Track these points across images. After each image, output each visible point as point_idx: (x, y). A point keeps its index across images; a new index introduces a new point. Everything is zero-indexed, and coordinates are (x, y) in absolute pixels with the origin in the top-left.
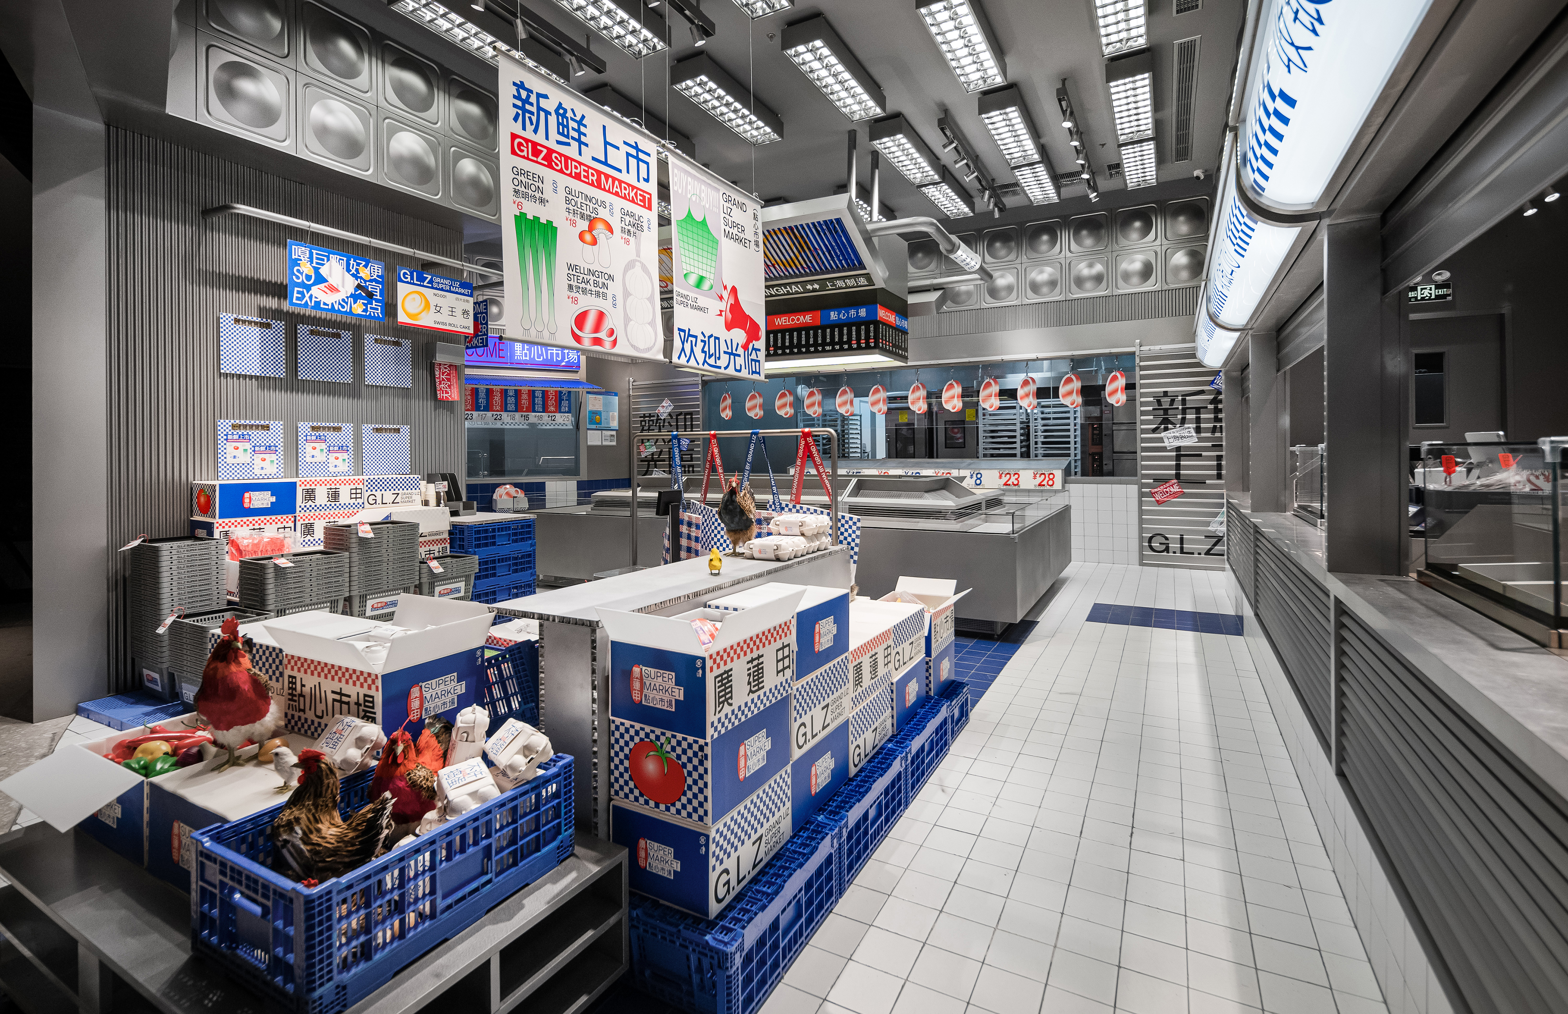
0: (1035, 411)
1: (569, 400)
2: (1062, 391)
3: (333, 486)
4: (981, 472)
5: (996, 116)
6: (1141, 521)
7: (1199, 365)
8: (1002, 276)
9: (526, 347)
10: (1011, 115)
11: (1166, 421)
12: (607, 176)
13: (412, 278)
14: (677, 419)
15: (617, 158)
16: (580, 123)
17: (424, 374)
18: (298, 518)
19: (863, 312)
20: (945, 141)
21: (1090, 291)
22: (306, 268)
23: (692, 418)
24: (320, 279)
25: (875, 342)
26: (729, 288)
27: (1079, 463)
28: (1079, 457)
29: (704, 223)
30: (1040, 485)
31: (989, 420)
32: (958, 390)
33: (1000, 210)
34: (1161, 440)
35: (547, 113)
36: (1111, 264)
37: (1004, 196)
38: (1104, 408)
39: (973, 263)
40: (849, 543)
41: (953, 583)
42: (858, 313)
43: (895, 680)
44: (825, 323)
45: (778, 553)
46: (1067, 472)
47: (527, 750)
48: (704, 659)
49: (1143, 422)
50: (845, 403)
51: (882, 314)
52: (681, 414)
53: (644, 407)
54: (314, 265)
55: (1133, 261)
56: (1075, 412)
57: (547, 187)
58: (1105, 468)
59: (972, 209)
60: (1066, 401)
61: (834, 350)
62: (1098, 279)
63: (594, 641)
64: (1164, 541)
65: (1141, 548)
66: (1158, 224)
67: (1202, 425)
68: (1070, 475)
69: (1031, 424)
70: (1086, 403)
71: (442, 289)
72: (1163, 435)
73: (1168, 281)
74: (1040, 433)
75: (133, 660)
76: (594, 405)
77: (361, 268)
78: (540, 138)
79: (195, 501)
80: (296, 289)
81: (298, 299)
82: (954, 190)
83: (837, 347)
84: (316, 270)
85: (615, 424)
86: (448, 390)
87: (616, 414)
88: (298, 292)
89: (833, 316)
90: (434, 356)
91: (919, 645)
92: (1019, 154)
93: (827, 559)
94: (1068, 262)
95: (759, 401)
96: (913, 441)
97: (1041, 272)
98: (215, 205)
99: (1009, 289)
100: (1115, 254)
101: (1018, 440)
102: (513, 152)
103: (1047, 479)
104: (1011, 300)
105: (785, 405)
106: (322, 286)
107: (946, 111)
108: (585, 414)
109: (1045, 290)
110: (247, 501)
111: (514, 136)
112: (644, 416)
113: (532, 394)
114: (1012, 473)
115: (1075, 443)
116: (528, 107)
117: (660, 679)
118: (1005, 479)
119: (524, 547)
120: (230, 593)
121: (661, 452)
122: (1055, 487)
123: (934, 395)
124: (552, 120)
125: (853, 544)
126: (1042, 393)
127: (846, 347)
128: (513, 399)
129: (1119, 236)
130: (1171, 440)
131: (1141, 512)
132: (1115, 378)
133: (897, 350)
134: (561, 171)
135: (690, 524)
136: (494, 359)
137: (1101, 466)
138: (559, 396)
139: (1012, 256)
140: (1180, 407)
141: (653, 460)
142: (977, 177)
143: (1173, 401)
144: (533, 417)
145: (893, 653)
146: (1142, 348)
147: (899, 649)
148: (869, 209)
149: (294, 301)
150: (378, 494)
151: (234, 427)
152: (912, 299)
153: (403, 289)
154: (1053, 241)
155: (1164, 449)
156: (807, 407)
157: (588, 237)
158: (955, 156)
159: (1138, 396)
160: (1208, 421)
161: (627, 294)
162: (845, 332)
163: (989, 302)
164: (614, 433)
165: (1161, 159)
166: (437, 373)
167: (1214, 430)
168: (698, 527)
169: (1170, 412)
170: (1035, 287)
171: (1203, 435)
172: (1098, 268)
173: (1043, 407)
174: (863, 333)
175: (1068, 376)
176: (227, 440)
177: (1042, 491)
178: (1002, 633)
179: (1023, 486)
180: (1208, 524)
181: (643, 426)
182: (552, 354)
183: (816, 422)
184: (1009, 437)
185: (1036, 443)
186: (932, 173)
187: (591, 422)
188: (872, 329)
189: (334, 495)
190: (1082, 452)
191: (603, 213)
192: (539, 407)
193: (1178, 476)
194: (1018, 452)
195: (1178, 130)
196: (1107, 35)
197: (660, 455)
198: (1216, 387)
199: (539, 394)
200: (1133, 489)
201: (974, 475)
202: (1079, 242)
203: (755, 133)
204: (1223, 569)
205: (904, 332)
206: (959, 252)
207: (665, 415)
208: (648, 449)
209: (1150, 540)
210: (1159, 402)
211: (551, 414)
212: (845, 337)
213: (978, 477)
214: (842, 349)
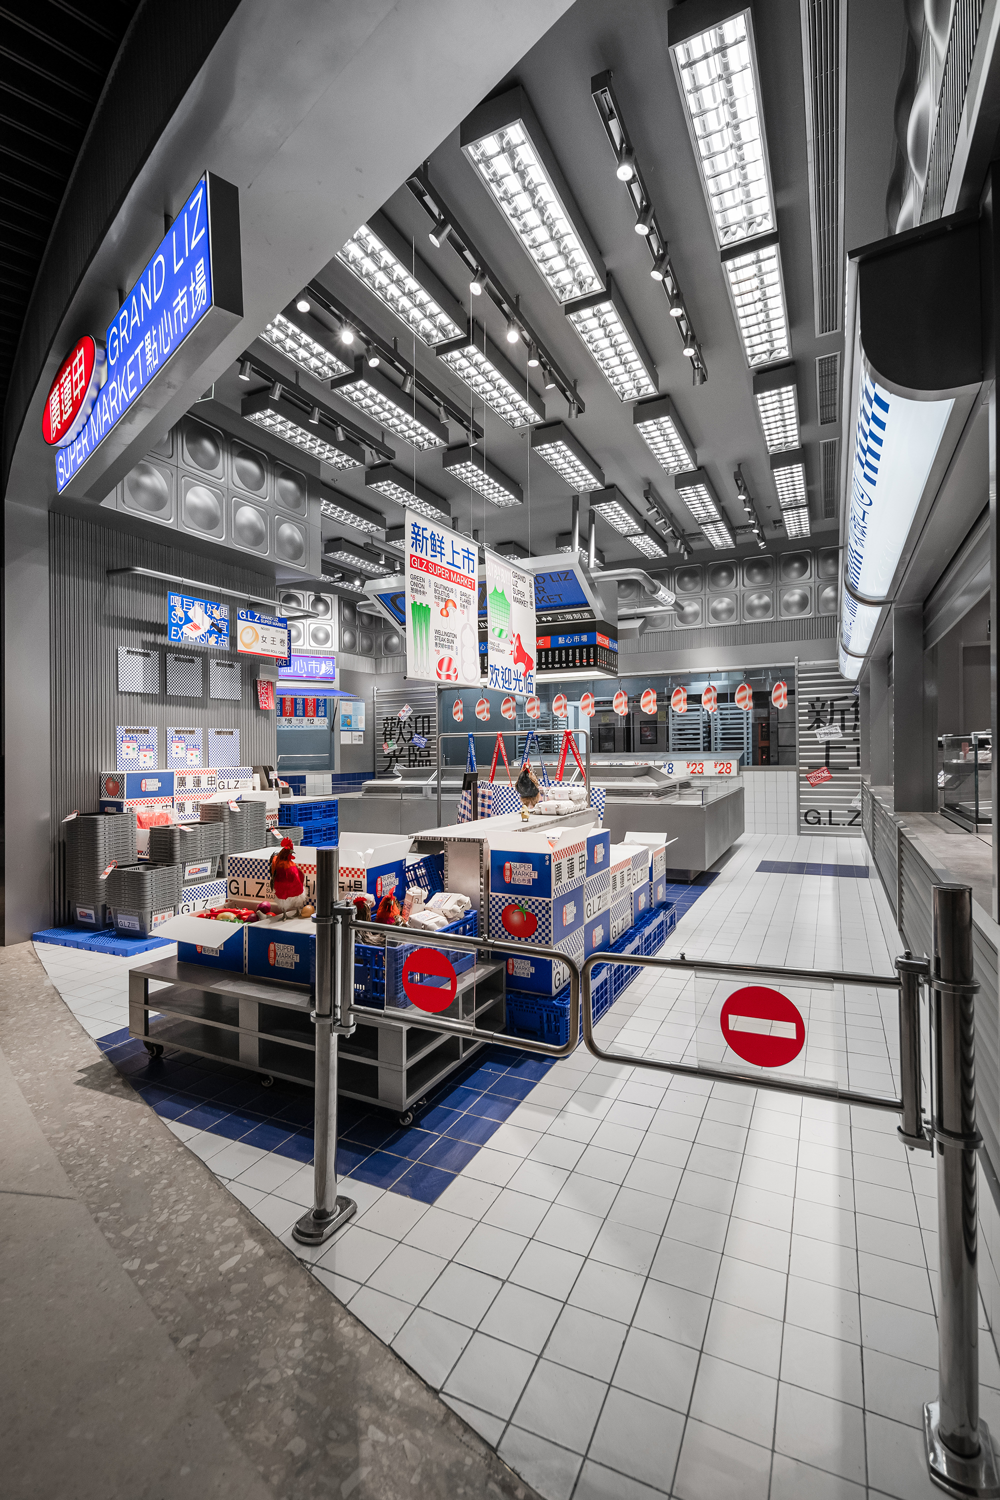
0: (715, 713)
1: (325, 706)
2: (737, 697)
3: (197, 775)
4: (672, 762)
5: (689, 490)
6: (799, 800)
7: (841, 677)
8: (690, 605)
10: (699, 489)
11: (818, 721)
12: (454, 572)
13: (247, 617)
14: (416, 721)
15: (458, 560)
16: (441, 542)
17: (249, 689)
18: (175, 799)
19: (584, 638)
20: (649, 506)
21: (760, 618)
22: (179, 612)
23: (429, 721)
24: (188, 620)
25: (594, 662)
26: (516, 636)
27: (751, 755)
28: (750, 750)
29: (503, 593)
30: (720, 772)
31: (677, 720)
32: (653, 696)
33: (689, 553)
34: (815, 736)
35: (427, 539)
36: (776, 596)
37: (691, 542)
38: (771, 710)
39: (670, 600)
40: (597, 807)
41: (664, 835)
42: (580, 638)
43: (633, 891)
44: (556, 646)
45: (558, 810)
46: (741, 762)
47: (459, 902)
48: (550, 855)
49: (801, 722)
50: (560, 707)
51: (601, 639)
52: (419, 717)
53: (387, 711)
54: (184, 609)
55: (793, 594)
56: (748, 713)
57: (426, 584)
58: (771, 759)
59: (666, 552)
60: (741, 705)
61: (561, 667)
62: (766, 608)
63: (481, 851)
64: (817, 815)
65: (799, 821)
66: (812, 565)
67: (846, 724)
68: (744, 765)
69: (711, 724)
70: (756, 706)
71: (266, 624)
72: (816, 731)
73: (820, 610)
74: (719, 731)
75: (69, 902)
76: (345, 710)
77: (214, 611)
78: (423, 555)
79: (103, 786)
80: (173, 628)
81: (174, 635)
82: (655, 541)
83: (564, 665)
84: (186, 613)
85: (362, 726)
86: (267, 701)
87: (364, 718)
88: (175, 630)
89: (561, 640)
90: (257, 675)
91: (646, 872)
92: (705, 515)
93: (586, 816)
94: (742, 594)
95: (487, 705)
96: (613, 739)
97: (721, 602)
98: (115, 568)
99: (695, 614)
100: (779, 589)
101: (701, 737)
102: (411, 566)
103: (725, 767)
104: (697, 624)
105: (509, 709)
106: (189, 625)
107: (649, 484)
108: (339, 719)
109: (724, 616)
110: (143, 785)
111: (412, 556)
112: (387, 719)
113: (294, 701)
114: (697, 763)
115: (748, 739)
116: (418, 537)
117: (523, 869)
118: (691, 768)
119: (330, 822)
120: (140, 852)
121: (402, 749)
122: (732, 774)
123: (634, 701)
124: (429, 542)
125: (600, 807)
126: (722, 698)
127: (571, 665)
128: (279, 706)
129: (783, 575)
130: (822, 736)
131: (799, 793)
132: (779, 687)
133: (610, 668)
134: (432, 574)
135: (483, 796)
137: (768, 757)
138: (317, 703)
139: (698, 589)
140: (829, 710)
141: (394, 756)
142: (672, 531)
143: (823, 705)
144: (295, 721)
145: (632, 874)
146: (800, 663)
147: (635, 872)
148: (587, 553)
149: (172, 637)
150: (226, 781)
151: (127, 731)
152: (621, 626)
153: (241, 625)
154: (730, 577)
155: (817, 743)
156: (528, 711)
157: (444, 612)
158: (656, 516)
159: (797, 701)
160: (850, 720)
161: (463, 646)
162: (571, 653)
163: (680, 626)
164: (362, 733)
165: (812, 518)
166: (259, 688)
167: (855, 727)
168: (490, 798)
169: (821, 713)
170: (716, 614)
171: (846, 731)
172: (766, 599)
173: (722, 709)
174: (585, 654)
175: (742, 685)
176: (122, 741)
177: (721, 777)
178: (695, 879)
179: (706, 773)
180: (850, 801)
181: (386, 728)
182: (312, 667)
183: (531, 723)
184: (694, 734)
185: (716, 739)
186: (636, 527)
187: (343, 725)
188: (592, 651)
189: (198, 782)
190: (753, 746)
191: (452, 596)
192: (300, 712)
193: (827, 764)
194: (701, 746)
195: (825, 497)
196: (771, 440)
197: (401, 751)
198: (856, 693)
199: (300, 701)
200: (793, 775)
201: (668, 765)
202: (750, 579)
203: (501, 499)
204: (860, 836)
205: (615, 653)
206: (660, 593)
207: (406, 718)
208: (391, 747)
209: (806, 814)
210: (813, 706)
211: (310, 718)
212: (571, 657)
213: (671, 766)
214: (568, 667)
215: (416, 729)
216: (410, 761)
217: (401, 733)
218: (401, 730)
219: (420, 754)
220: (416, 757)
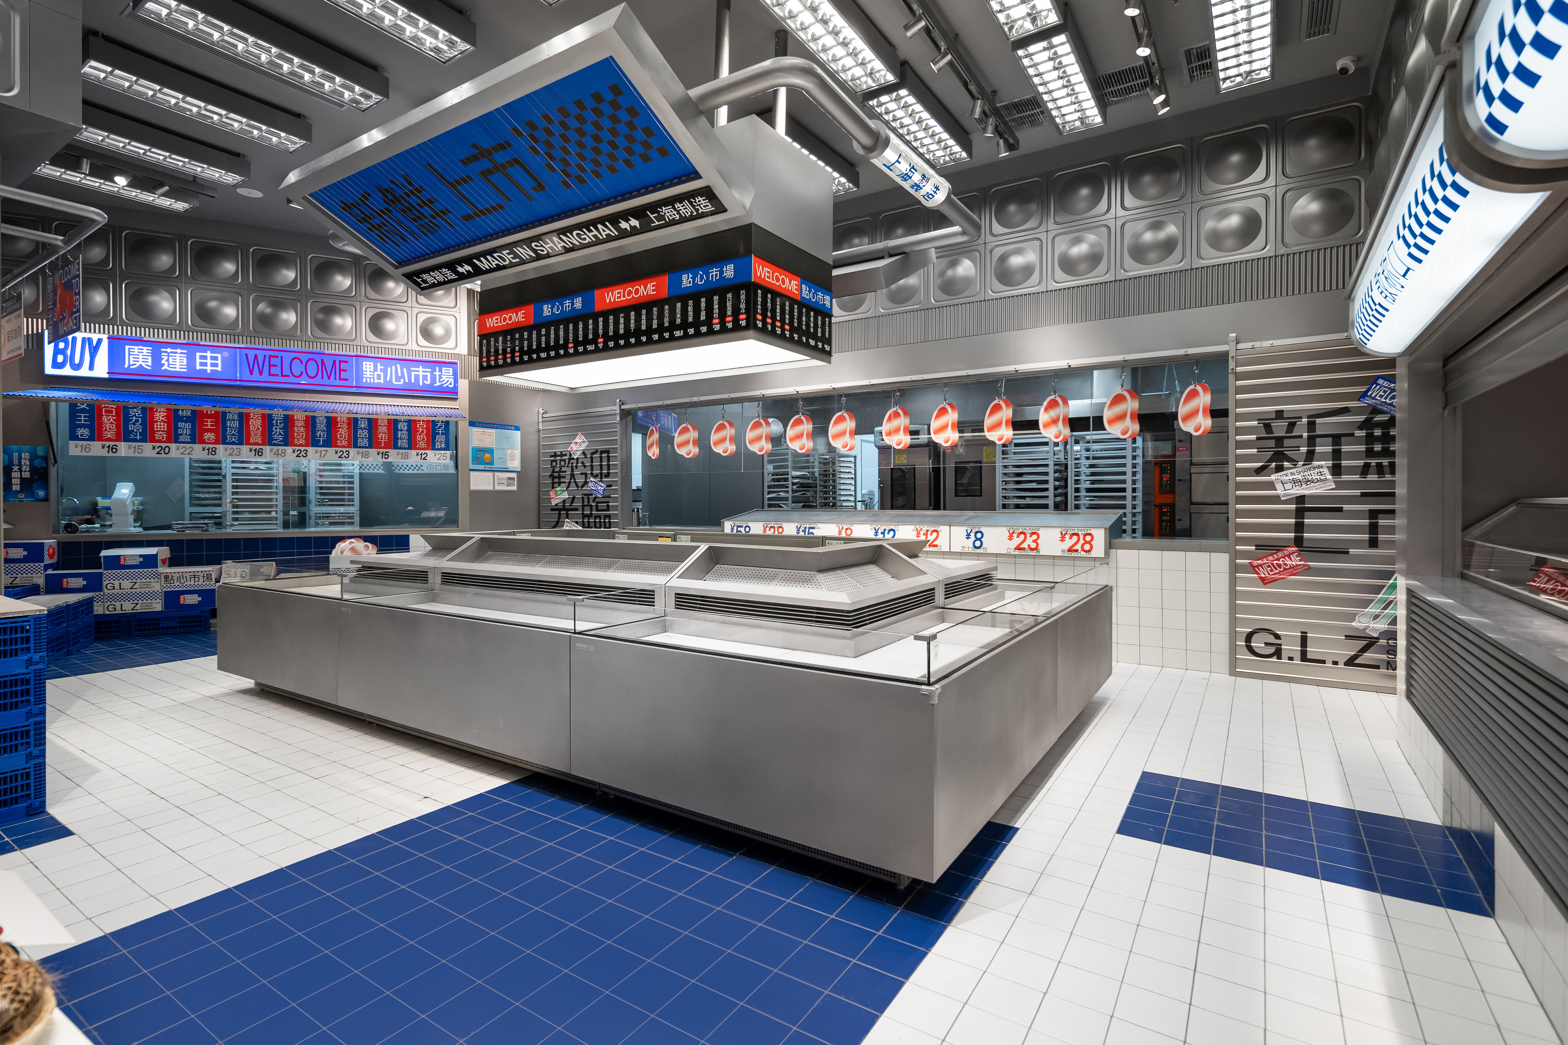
0: (1077, 448)
1: (446, 434)
2: (1108, 415)
4: (982, 529)
6: (1233, 609)
8: (1018, 252)
9: (379, 367)
11: (1280, 457)
14: (592, 458)
19: (729, 271)
21: (1155, 265)
23: (608, 457)
25: (748, 319)
27: (1139, 518)
28: (1139, 509)
30: (1070, 550)
32: (952, 415)
34: (1271, 486)
36: (1191, 222)
37: (1015, 125)
38: (1178, 444)
42: (722, 272)
44: (677, 292)
46: (1116, 532)
49: (1239, 459)
50: (799, 436)
52: (596, 452)
53: (554, 444)
55: (1227, 215)
56: (1134, 449)
58: (1178, 526)
59: (968, 152)
61: (686, 336)
62: (1168, 246)
64: (1272, 639)
65: (1233, 649)
66: (1271, 154)
67: (1344, 463)
68: (1120, 537)
69: (1067, 466)
72: (1273, 477)
73: (1287, 239)
74: (1083, 478)
76: (481, 441)
82: (929, 110)
83: (691, 331)
85: (516, 464)
87: (518, 453)
89: (686, 280)
94: (1119, 223)
97: (1077, 241)
100: (1197, 206)
101: (1051, 486)
103: (1082, 541)
104: (1031, 286)
105: (723, 440)
108: (468, 453)
109: (1083, 267)
112: (555, 455)
113: (392, 424)
114: (1028, 532)
115: (1134, 490)
118: (1016, 541)
121: (574, 498)
122: (1093, 554)
127: (704, 329)
128: (366, 432)
129: (1205, 177)
130: (1287, 486)
131: (1234, 594)
132: (1193, 395)
136: (332, 381)
137: (1171, 525)
138: (431, 429)
139: (1033, 222)
140: (1305, 435)
141: (564, 509)
142: (950, 63)
143: (1292, 426)
144: (394, 456)
146: (1240, 346)
154: (1097, 195)
155: (1276, 499)
156: (751, 442)
158: (925, 45)
159: (1231, 419)
160: (1354, 455)
162: (703, 305)
163: (997, 289)
164: (514, 475)
165: (1281, 37)
167: (1366, 470)
169: (1287, 443)
170: (1068, 265)
171: (1345, 478)
172: (1169, 230)
173: (1082, 442)
174: (729, 304)
175: (1117, 393)
177: (1073, 559)
179: (1043, 551)
180: (1352, 617)
181: (554, 468)
182: (417, 377)
184: (1039, 482)
185: (1077, 490)
187: (478, 461)
188: (743, 297)
190: (1145, 503)
193: (1299, 541)
194: (1050, 502)
197: (572, 502)
198: (1370, 401)
199: (403, 426)
200: (1221, 560)
201: (972, 535)
202: (1137, 194)
205: (823, 312)
206: (889, 155)
207: (579, 453)
208: (560, 495)
209: (1249, 637)
210: (1268, 427)
211: (420, 452)
212: (703, 313)
213: (979, 536)
214: (698, 334)
215: (592, 470)
216: (584, 516)
217: (572, 476)
218: (572, 471)
219: (597, 506)
220: (591, 510)
